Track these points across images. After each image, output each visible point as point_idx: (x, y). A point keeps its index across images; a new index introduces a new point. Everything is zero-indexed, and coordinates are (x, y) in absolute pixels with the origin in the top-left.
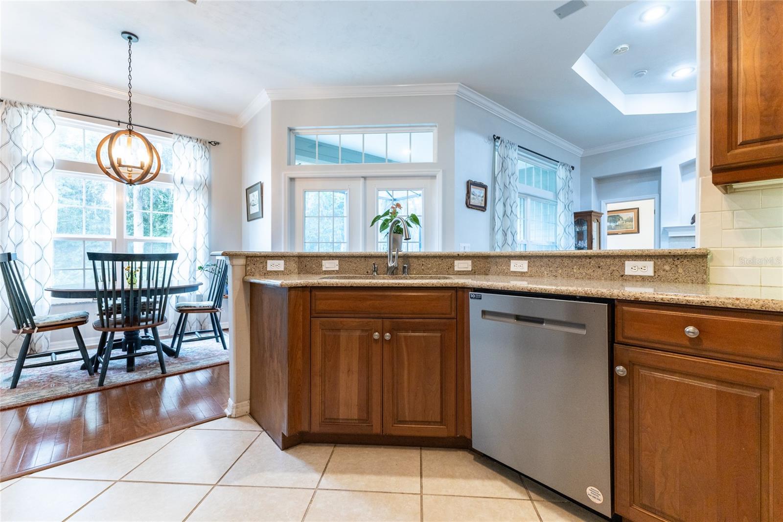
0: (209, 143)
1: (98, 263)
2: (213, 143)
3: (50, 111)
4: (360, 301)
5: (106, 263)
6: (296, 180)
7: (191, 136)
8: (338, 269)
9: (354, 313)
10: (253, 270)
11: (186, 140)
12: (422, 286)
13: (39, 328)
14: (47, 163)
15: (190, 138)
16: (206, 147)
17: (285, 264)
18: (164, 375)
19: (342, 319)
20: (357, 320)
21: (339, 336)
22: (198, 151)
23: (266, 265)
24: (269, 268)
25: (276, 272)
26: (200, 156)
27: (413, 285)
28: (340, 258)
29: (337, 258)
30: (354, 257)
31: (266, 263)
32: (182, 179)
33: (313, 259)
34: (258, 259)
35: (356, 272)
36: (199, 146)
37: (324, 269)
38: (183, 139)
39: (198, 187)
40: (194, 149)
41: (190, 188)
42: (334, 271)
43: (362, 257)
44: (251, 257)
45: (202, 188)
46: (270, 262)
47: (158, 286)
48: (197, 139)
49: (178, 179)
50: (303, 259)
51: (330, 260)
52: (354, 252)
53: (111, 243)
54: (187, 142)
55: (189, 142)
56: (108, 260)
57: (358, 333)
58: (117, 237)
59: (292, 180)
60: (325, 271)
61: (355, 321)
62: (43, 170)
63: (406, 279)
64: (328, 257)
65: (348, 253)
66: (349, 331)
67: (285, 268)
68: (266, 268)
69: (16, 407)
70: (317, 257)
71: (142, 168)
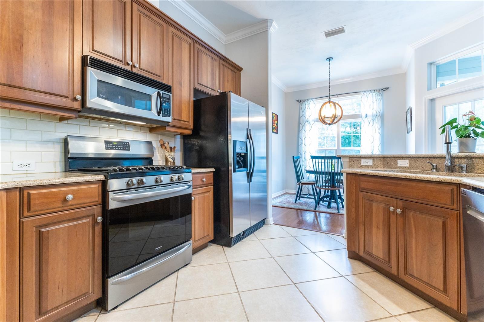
0: (382, 90)
1: (314, 160)
2: (384, 90)
3: (314, 100)
4: (383, 185)
5: (329, 160)
6: (436, 99)
7: (370, 90)
8: (408, 166)
9: (380, 192)
10: (353, 164)
11: (368, 93)
12: (424, 179)
13: (302, 183)
14: (313, 120)
15: (371, 91)
16: (380, 93)
17: (373, 162)
18: (338, 213)
19: (374, 195)
20: (382, 197)
21: (372, 205)
22: (375, 97)
23: (361, 162)
24: (362, 164)
25: (367, 166)
26: (376, 99)
27: (416, 178)
28: (410, 159)
29: (408, 158)
30: (420, 157)
31: (361, 161)
32: (366, 115)
33: (392, 159)
34: (356, 159)
35: (422, 168)
36: (375, 94)
37: (399, 165)
38: (366, 93)
39: (374, 117)
40: (372, 97)
41: (370, 119)
42: (405, 167)
43: (427, 158)
44: (352, 157)
45: (377, 117)
46: (363, 160)
47: (336, 171)
48: (374, 90)
49: (364, 115)
50: (386, 159)
51: (403, 159)
52: (419, 154)
53: (335, 151)
54: (369, 94)
55: (370, 93)
56: (330, 159)
57: (383, 205)
58: (337, 148)
59: (433, 100)
60: (400, 167)
61: (381, 198)
62: (312, 123)
63: (462, 176)
64: (401, 157)
65: (415, 155)
66: (378, 203)
67: (374, 164)
68: (361, 163)
69: (295, 209)
70: (394, 157)
71: (333, 117)
